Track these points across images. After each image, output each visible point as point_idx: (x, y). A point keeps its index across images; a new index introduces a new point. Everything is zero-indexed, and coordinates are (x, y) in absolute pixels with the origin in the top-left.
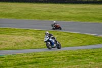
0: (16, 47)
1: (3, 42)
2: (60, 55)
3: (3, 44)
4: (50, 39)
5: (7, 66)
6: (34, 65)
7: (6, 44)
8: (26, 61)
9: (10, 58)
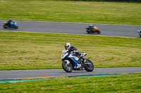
0: (133, 63)
1: (114, 56)
4: (71, 56)
7: (119, 59)
9: (124, 79)
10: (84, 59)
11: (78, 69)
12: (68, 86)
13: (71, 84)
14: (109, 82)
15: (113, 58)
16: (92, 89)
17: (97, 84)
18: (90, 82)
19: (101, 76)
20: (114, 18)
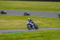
2: (56, 32)
3: (23, 25)
5: (25, 38)
6: (41, 38)
7: (25, 25)
8: (36, 35)
9: (27, 34)
10: (35, 25)
11: (33, 28)
12: (3, 37)
13: (4, 36)
15: (22, 25)
16: (13, 38)
17: (15, 36)
18: (12, 35)
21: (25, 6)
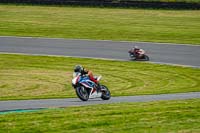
3: (41, 88)
8: (87, 120)
14: (32, 120)
18: (4, 121)
19: (20, 112)
20: (39, 29)
21: (48, 24)
